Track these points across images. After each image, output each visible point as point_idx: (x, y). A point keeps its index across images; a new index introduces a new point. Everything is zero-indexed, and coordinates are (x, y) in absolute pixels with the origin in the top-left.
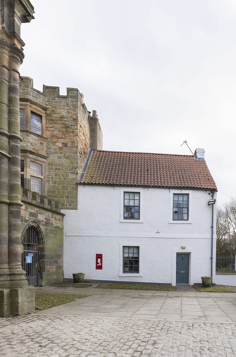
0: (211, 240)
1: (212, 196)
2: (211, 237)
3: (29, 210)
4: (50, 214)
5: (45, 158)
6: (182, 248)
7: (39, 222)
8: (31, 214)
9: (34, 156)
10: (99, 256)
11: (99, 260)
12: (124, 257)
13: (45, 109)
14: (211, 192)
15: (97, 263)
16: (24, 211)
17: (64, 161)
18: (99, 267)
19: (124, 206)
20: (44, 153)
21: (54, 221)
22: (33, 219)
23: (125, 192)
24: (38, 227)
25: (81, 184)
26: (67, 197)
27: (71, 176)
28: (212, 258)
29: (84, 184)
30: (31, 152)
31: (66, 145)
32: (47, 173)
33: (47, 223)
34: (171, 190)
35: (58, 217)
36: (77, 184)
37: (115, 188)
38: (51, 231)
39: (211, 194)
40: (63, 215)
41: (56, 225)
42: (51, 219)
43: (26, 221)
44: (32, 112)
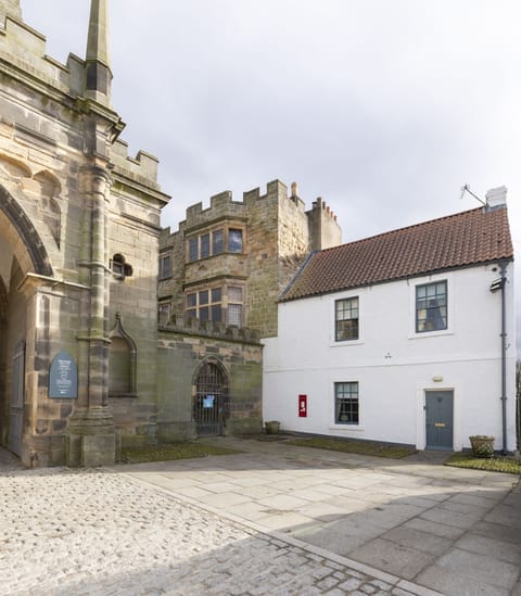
0: (500, 361)
1: (503, 273)
2: (500, 356)
3: (206, 344)
4: (240, 347)
5: (245, 278)
6: (435, 381)
7: (221, 358)
8: (209, 349)
9: (232, 281)
10: (303, 398)
11: (303, 403)
12: (337, 399)
13: (245, 220)
14: (500, 265)
15: (300, 408)
16: (198, 347)
17: (264, 276)
18: (303, 414)
19: (336, 322)
20: (244, 274)
21: (247, 354)
22: (211, 354)
23: (337, 301)
24: (220, 364)
25: (281, 301)
26: (267, 322)
27: (272, 294)
28: (504, 399)
29: (285, 301)
30: (228, 277)
31: (265, 256)
32: (247, 296)
33: (235, 358)
34: (410, 281)
35: (252, 349)
36: (277, 303)
37: (324, 297)
38: (241, 368)
39: (499, 270)
40: (263, 346)
41: (249, 359)
42: (241, 352)
43: (200, 358)
44: (230, 230)
